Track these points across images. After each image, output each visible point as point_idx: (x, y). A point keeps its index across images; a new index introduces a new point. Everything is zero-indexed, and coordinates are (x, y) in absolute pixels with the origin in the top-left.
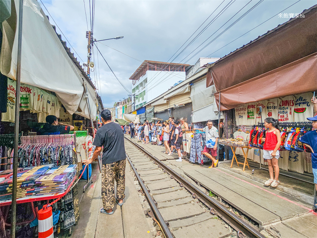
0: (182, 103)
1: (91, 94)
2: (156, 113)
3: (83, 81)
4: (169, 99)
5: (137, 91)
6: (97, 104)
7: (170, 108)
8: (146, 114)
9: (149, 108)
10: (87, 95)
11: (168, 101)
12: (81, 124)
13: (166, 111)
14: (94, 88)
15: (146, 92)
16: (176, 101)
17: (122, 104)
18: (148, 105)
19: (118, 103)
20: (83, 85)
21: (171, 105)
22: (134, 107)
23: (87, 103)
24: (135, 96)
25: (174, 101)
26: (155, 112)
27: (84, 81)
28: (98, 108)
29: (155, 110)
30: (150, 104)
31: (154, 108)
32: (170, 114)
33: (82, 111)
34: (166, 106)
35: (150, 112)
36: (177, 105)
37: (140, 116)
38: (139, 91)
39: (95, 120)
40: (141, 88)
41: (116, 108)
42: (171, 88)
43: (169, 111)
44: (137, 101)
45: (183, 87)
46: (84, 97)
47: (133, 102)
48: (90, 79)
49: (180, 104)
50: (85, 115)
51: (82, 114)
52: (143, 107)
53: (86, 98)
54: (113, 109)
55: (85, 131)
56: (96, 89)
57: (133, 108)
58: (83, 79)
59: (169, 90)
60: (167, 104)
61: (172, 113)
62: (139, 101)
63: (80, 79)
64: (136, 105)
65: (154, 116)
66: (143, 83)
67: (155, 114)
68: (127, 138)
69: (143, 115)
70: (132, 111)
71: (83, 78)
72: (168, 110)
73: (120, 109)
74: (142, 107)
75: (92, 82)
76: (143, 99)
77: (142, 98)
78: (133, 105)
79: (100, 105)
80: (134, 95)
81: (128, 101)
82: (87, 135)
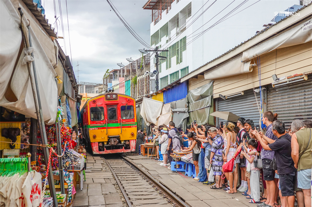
0: (299, 72)
1: (41, 52)
2: (219, 99)
3: (22, 15)
4: (257, 61)
5: (164, 39)
6: (61, 76)
7: (262, 87)
8: (188, 103)
9: (198, 85)
10: (32, 55)
11: (254, 65)
12: (17, 132)
13: (249, 93)
14: (50, 33)
15: (187, 41)
16: (279, 64)
17: (125, 74)
18: (196, 77)
19: (115, 71)
20: (21, 27)
21: (263, 76)
22: (157, 82)
23: (31, 78)
24: (159, 52)
25: (273, 67)
26: (216, 96)
27: (24, 15)
28: (61, 88)
29: (214, 92)
30: (202, 74)
31: (213, 86)
32: (261, 102)
33: (17, 100)
34: (249, 81)
35: (202, 97)
36: (283, 78)
37: (172, 108)
38: (168, 38)
39: (52, 120)
40: (173, 32)
41: (109, 84)
42: (266, 30)
43: (258, 94)
44: (164, 65)
45: (302, 25)
46: (23, 60)
47: (153, 68)
48: (39, 9)
49: (292, 74)
50: (26, 109)
51: (17, 106)
52: (182, 81)
53: (28, 64)
54: (101, 87)
55: (24, 159)
56: (58, 35)
57: (153, 85)
58: (19, 9)
59: (259, 33)
60: (252, 74)
61: (266, 102)
62: (169, 66)
63: (11, 11)
64: (161, 75)
65: (212, 109)
66: (181, 17)
67: (216, 102)
68: (139, 166)
69: (181, 104)
70: (151, 93)
71: (20, 6)
72: (256, 91)
73: (118, 86)
74: (178, 84)
75: (46, 18)
76: (179, 61)
77: (178, 58)
78: (154, 78)
79: (68, 79)
80: (156, 50)
81: (139, 66)
82: (29, 170)
